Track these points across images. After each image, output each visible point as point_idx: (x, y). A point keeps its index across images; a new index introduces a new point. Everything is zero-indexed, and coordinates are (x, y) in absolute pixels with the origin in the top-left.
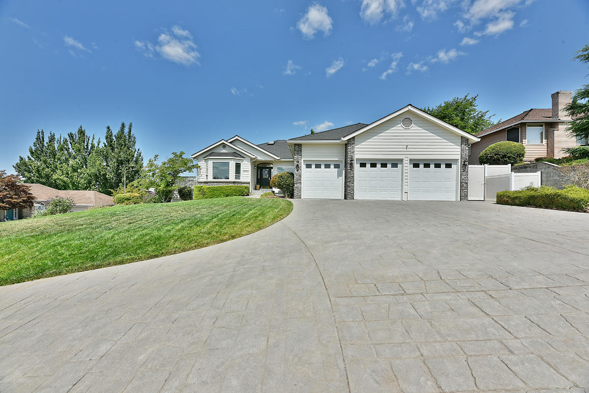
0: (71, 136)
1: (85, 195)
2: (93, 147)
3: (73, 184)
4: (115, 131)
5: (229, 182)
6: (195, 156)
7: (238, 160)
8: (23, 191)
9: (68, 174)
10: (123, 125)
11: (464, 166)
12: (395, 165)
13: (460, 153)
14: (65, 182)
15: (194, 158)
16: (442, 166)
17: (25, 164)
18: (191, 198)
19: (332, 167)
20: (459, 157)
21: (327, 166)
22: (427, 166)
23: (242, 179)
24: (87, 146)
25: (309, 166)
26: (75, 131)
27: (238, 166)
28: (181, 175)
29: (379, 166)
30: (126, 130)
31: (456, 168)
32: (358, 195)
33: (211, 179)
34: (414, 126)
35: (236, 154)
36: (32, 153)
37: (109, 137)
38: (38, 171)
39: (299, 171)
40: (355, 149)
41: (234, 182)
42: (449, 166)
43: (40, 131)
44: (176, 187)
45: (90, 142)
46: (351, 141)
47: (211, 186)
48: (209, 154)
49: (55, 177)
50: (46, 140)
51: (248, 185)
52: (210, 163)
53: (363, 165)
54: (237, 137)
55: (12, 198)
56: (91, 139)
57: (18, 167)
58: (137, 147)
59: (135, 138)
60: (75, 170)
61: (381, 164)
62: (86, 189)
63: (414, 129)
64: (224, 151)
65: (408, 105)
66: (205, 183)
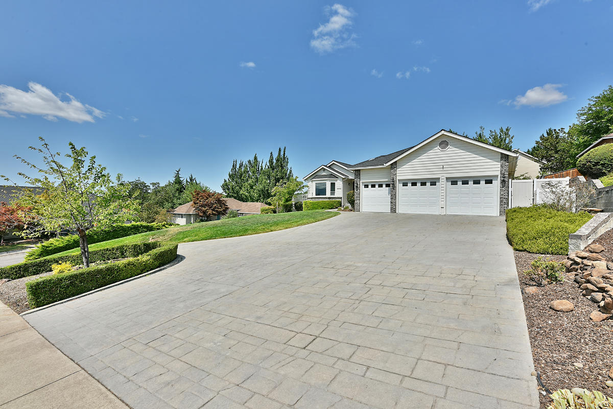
0: (249, 162)
1: (255, 206)
2: (262, 169)
3: (251, 198)
4: (275, 156)
5: (326, 198)
6: (305, 178)
7: (333, 180)
8: (223, 204)
9: (247, 190)
10: (280, 150)
11: (504, 183)
12: (433, 183)
13: (499, 169)
14: (246, 196)
15: (305, 180)
16: (481, 182)
17: (226, 185)
18: (302, 210)
19: (384, 186)
20: (498, 173)
21: (381, 186)
22: (465, 182)
23: (336, 196)
24: (258, 168)
25: (366, 186)
26: (252, 159)
27: (333, 185)
28: (296, 193)
29: (419, 184)
30: (282, 153)
31: (497, 183)
32: (400, 209)
33: (314, 196)
34: (451, 147)
35: (332, 176)
36: (230, 176)
37: (271, 161)
38: (233, 189)
39: (358, 190)
40: (398, 172)
41: (329, 198)
42: (489, 182)
43: (235, 160)
44: (293, 202)
45: (260, 165)
46: (394, 166)
47: (315, 201)
48: (314, 176)
49: (241, 192)
50: (238, 166)
51: (340, 200)
52: (314, 183)
53: (405, 184)
54: (333, 162)
55: (218, 208)
56: (261, 163)
57: (223, 187)
58: (289, 167)
59: (288, 159)
60: (252, 187)
61: (421, 183)
62: (257, 201)
63: (451, 149)
64: (324, 174)
65: (441, 130)
66: (312, 198)
